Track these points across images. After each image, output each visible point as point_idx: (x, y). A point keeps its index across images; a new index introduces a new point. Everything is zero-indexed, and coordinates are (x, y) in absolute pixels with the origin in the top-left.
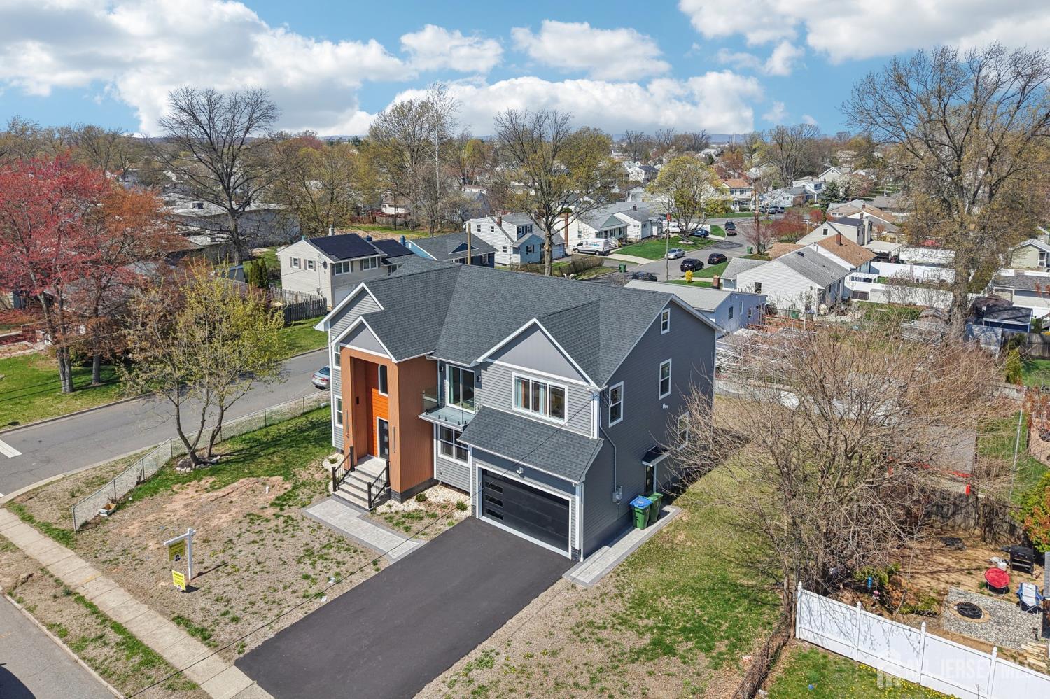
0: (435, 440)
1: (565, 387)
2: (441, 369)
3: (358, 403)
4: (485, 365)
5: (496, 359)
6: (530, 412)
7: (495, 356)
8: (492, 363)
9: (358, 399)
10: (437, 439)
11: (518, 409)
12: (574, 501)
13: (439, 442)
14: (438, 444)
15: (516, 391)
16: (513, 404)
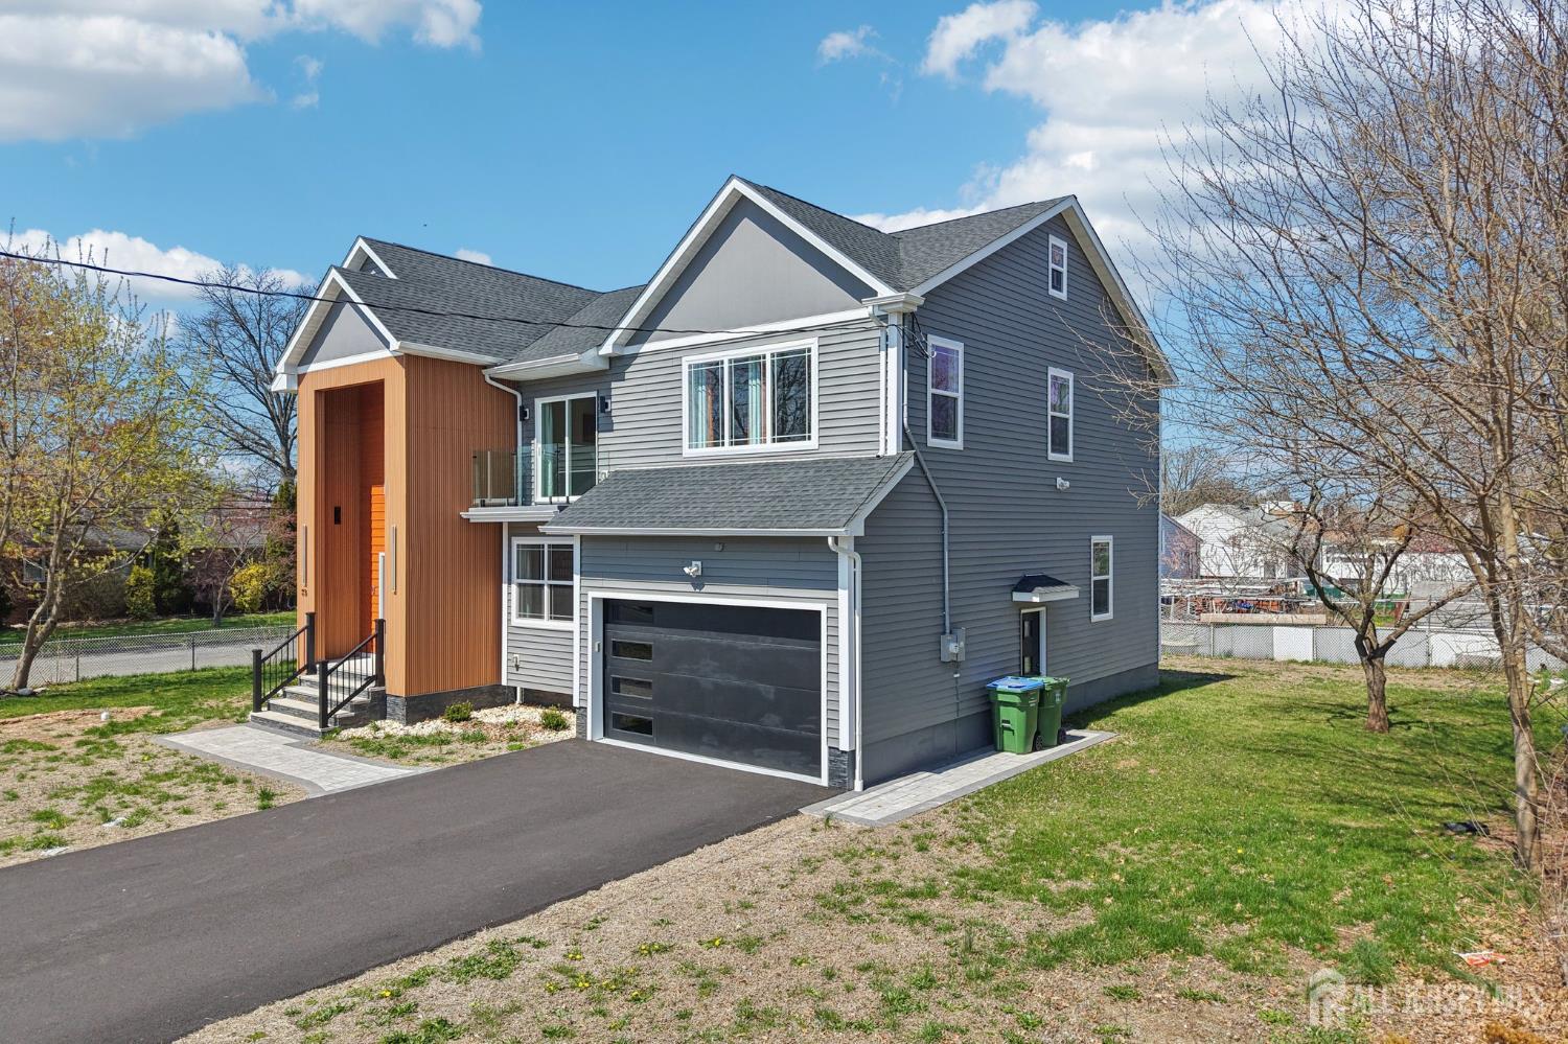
0: (505, 586)
1: (811, 342)
2: (524, 414)
3: (338, 520)
4: (617, 365)
5: (643, 341)
6: (727, 449)
7: (641, 333)
8: (635, 356)
9: (337, 511)
10: (510, 583)
11: (696, 451)
12: (833, 609)
13: (514, 587)
14: (511, 594)
15: (690, 404)
16: (685, 442)
